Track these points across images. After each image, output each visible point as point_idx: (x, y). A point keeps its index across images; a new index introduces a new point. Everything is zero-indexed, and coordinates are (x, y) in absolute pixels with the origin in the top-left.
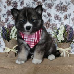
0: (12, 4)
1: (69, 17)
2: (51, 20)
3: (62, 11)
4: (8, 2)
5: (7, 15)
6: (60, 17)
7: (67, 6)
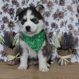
0: (8, 11)
1: (66, 24)
2: (48, 28)
3: (59, 18)
4: (5, 9)
5: (3, 22)
6: (57, 24)
7: (63, 13)
